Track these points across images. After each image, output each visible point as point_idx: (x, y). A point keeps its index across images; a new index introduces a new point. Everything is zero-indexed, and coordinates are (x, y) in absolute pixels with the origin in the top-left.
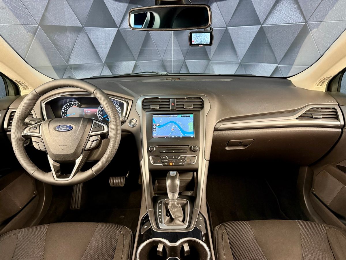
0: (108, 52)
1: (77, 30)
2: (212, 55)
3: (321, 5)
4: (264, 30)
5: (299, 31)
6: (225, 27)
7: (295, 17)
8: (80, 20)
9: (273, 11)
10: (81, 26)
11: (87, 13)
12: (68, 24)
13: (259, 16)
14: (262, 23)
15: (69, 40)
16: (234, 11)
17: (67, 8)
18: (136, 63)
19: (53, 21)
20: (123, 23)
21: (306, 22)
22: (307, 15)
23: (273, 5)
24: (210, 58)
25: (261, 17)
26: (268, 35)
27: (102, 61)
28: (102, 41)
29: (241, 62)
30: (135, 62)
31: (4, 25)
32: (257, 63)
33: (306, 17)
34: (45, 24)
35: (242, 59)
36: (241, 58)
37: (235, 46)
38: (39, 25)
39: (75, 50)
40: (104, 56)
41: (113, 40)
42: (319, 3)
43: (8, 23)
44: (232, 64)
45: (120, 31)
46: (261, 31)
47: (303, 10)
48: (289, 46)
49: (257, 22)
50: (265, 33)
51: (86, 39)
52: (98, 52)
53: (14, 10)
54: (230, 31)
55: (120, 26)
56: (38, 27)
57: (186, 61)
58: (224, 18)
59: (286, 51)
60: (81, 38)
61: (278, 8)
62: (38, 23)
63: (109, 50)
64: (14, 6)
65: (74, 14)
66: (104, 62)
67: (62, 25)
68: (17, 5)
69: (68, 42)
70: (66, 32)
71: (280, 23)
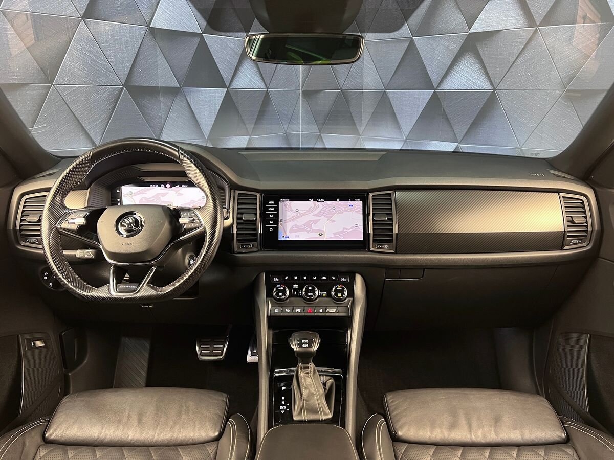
0: (213, 122)
1: (173, 92)
2: (363, 128)
3: (512, 68)
4: (439, 97)
5: (486, 100)
6: (383, 90)
7: (479, 82)
8: (177, 77)
9: (450, 72)
10: (179, 86)
11: (187, 68)
12: (161, 84)
13: (431, 78)
14: (435, 87)
15: (162, 107)
16: (395, 68)
17: (161, 61)
18: (250, 139)
19: (141, 80)
20: (234, 81)
21: (494, 89)
22: (496, 81)
23: (450, 63)
24: (361, 133)
25: (435, 77)
26: (444, 104)
27: (204, 136)
28: (206, 106)
29: (406, 139)
30: (248, 136)
31: (79, 87)
32: (429, 141)
33: (494, 83)
34: (132, 85)
35: (407, 136)
36: (407, 133)
37: (398, 117)
38: (124, 86)
39: (169, 121)
40: (207, 129)
41: (220, 106)
42: (510, 66)
43: (84, 83)
44: (394, 140)
45: (230, 92)
46: (435, 99)
47: (490, 74)
48: (473, 119)
49: (428, 85)
50: (440, 102)
51: (184, 105)
52: (200, 122)
53: (93, 66)
54: (390, 96)
55: (230, 85)
56: (122, 89)
57: (322, 135)
58: (382, 77)
59: (469, 126)
60: (178, 104)
61: (456, 68)
62: (123, 82)
63: (214, 119)
64: (94, 60)
65: (170, 69)
66: (207, 138)
67: (154, 85)
68: (97, 59)
69: (160, 109)
70: (159, 95)
71: (461, 88)
